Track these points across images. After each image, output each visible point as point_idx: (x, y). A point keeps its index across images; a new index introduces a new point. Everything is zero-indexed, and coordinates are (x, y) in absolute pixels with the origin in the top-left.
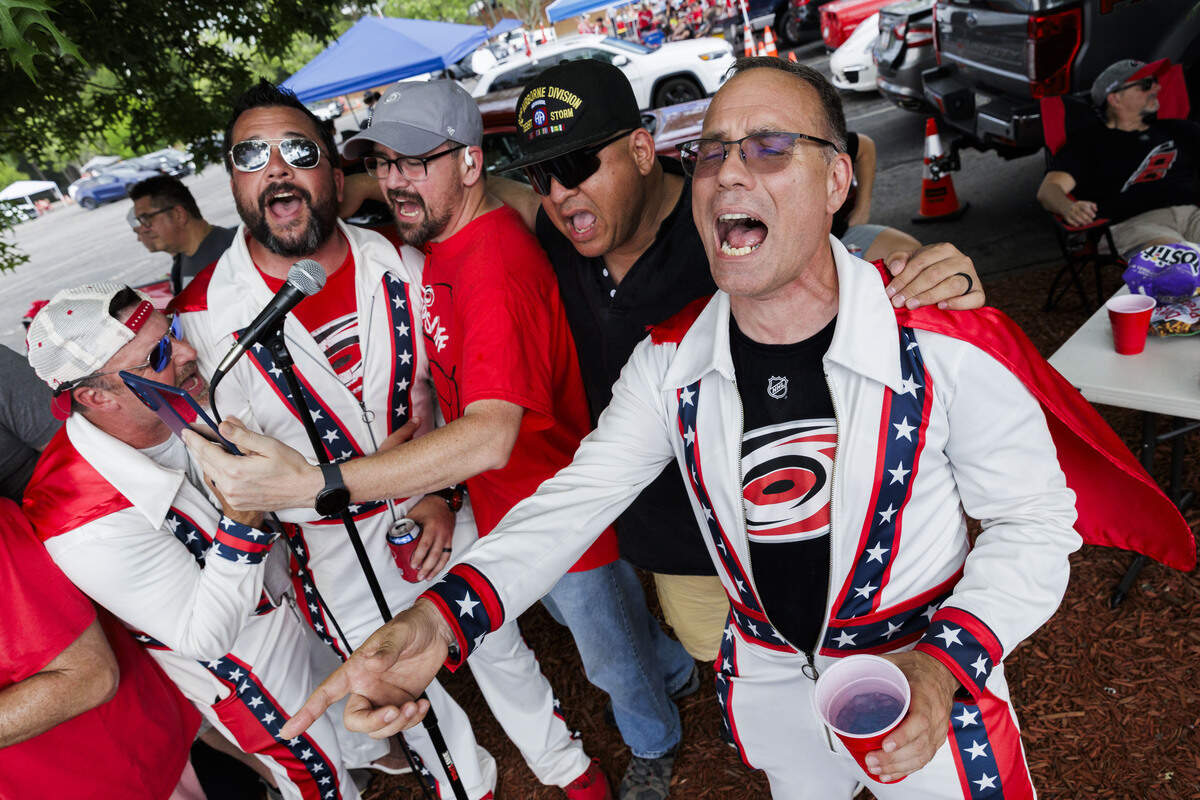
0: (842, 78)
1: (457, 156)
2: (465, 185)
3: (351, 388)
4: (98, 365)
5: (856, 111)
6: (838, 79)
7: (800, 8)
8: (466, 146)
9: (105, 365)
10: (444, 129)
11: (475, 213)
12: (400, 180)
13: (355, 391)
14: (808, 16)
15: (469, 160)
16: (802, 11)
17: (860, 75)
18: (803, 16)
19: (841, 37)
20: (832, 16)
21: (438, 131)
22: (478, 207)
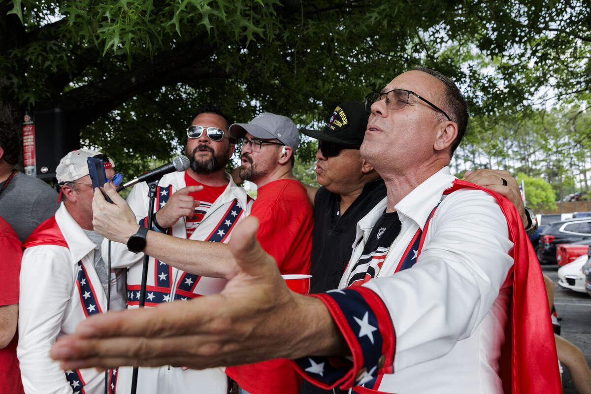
0: (565, 281)
1: (279, 148)
2: (279, 163)
3: (187, 230)
4: (77, 178)
5: (572, 301)
6: (562, 282)
7: (546, 243)
8: (285, 145)
9: (79, 179)
10: (276, 133)
11: (282, 176)
12: (248, 149)
13: (189, 232)
14: (550, 248)
15: (284, 151)
16: (546, 245)
17: (576, 281)
18: (547, 248)
19: (568, 260)
20: (564, 250)
21: (273, 133)
22: (283, 175)
